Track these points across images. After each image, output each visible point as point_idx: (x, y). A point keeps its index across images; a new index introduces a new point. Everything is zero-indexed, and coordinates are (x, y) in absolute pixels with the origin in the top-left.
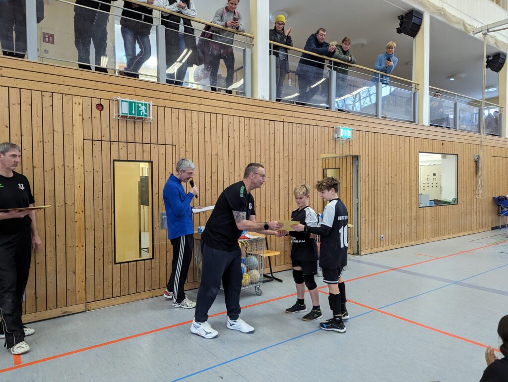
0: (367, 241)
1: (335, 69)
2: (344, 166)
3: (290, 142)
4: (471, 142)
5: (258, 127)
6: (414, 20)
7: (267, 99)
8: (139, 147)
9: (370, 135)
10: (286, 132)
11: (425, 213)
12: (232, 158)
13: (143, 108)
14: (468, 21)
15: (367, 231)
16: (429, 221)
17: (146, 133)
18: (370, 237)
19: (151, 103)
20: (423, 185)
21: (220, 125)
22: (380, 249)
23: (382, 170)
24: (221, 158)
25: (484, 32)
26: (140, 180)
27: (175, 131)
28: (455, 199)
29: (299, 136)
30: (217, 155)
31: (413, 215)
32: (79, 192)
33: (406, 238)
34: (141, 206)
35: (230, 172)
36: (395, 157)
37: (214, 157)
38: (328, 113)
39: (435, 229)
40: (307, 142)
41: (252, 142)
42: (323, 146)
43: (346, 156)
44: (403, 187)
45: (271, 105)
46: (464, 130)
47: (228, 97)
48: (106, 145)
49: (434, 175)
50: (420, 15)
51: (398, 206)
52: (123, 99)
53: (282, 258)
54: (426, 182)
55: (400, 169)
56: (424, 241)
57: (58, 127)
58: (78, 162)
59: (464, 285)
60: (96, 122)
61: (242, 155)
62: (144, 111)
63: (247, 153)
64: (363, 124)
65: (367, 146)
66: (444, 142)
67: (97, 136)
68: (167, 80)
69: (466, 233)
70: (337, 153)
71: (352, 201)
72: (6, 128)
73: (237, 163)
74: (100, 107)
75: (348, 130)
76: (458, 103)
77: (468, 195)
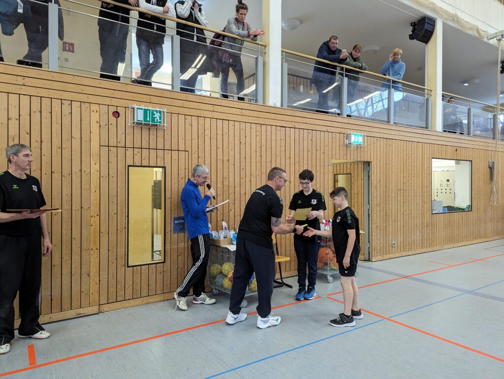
0: (379, 248)
1: (347, 76)
2: (356, 172)
3: (301, 148)
4: (485, 148)
5: (269, 133)
6: (427, 26)
7: (279, 105)
8: (153, 152)
9: (382, 142)
10: (297, 138)
11: (438, 220)
12: (243, 164)
13: (157, 115)
14: (482, 27)
15: (379, 237)
16: (442, 227)
17: (160, 140)
18: (382, 244)
19: (165, 111)
20: (436, 191)
21: (231, 131)
22: (392, 256)
23: (394, 176)
24: (232, 164)
25: (498, 38)
26: (153, 185)
27: (188, 137)
28: (470, 206)
29: (310, 142)
30: (228, 160)
31: (426, 222)
32: (94, 197)
33: (418, 245)
34: (155, 209)
35: (242, 177)
36: (408, 163)
37: (226, 162)
38: (339, 119)
39: (449, 236)
40: (318, 148)
41: (264, 148)
42: (334, 152)
43: (358, 162)
44: (415, 193)
45: (282, 112)
46: (479, 136)
47: (240, 104)
48: (121, 151)
49: (448, 181)
50: (432, 22)
51: (410, 212)
52: (138, 107)
53: (293, 263)
54: (439, 188)
55: (413, 175)
56: (437, 248)
57: (76, 134)
58: (95, 167)
59: (477, 294)
60: (113, 129)
61: (253, 160)
62: (158, 118)
63: (259, 158)
64: (375, 130)
65: (379, 149)
66: (457, 148)
67: (113, 142)
68: (181, 88)
69: (480, 241)
70: (348, 158)
71: (363, 207)
72: (27, 135)
73: (248, 168)
74: (116, 114)
75: (360, 136)
76: (472, 109)
77: (482, 201)
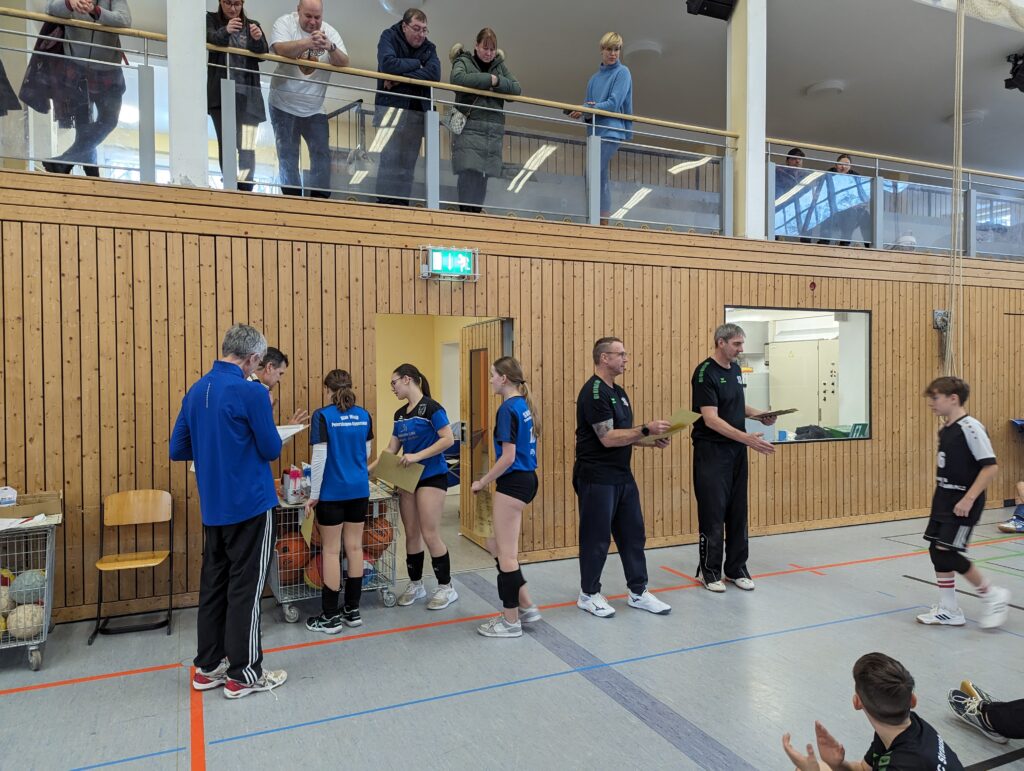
2: (493, 343)
3: (271, 286)
4: (919, 278)
10: (255, 261)
12: (71, 326)
16: (762, 481)
20: (823, 388)
21: (32, 246)
24: (35, 328)
28: (864, 426)
29: (300, 273)
30: (22, 319)
33: (677, 524)
35: (67, 358)
36: (638, 321)
37: (13, 324)
39: (786, 501)
40: (328, 284)
41: (141, 287)
54: (829, 381)
63: (124, 312)
64: (522, 239)
65: (536, 293)
66: (817, 281)
73: (89, 338)
75: (460, 256)
77: (909, 414)
